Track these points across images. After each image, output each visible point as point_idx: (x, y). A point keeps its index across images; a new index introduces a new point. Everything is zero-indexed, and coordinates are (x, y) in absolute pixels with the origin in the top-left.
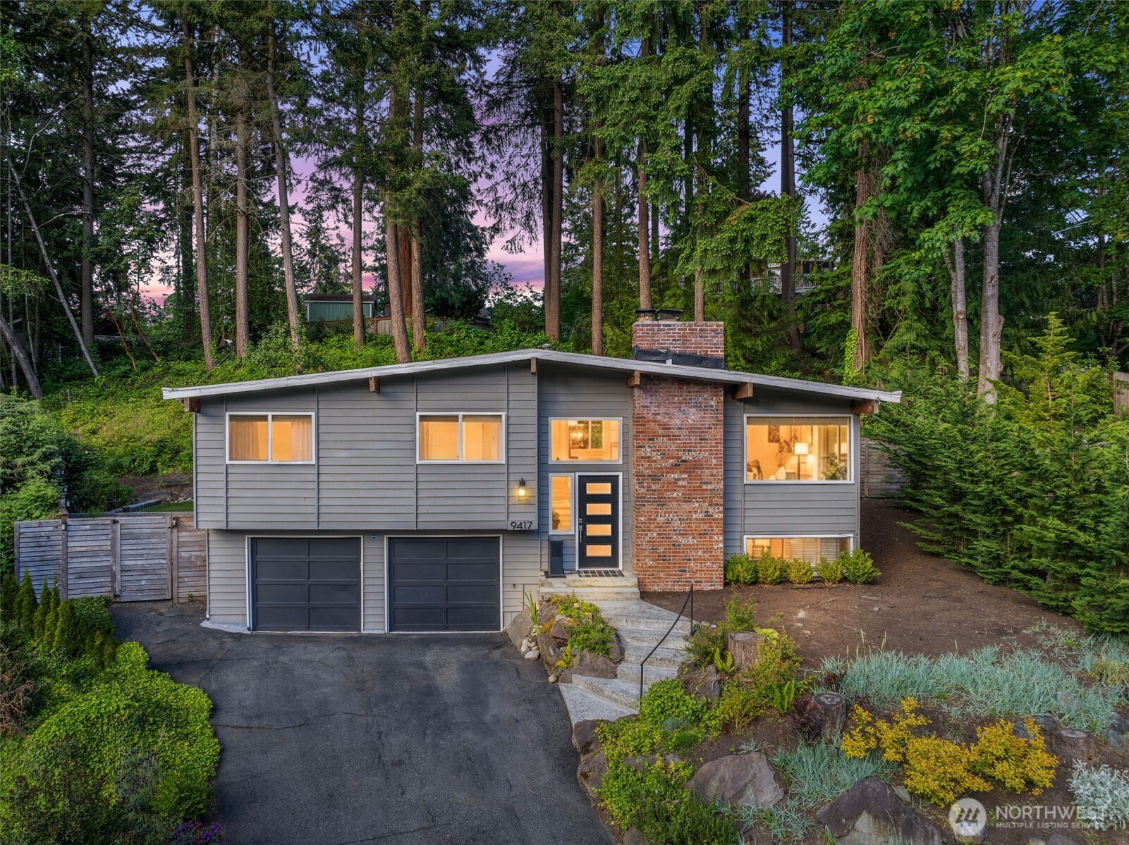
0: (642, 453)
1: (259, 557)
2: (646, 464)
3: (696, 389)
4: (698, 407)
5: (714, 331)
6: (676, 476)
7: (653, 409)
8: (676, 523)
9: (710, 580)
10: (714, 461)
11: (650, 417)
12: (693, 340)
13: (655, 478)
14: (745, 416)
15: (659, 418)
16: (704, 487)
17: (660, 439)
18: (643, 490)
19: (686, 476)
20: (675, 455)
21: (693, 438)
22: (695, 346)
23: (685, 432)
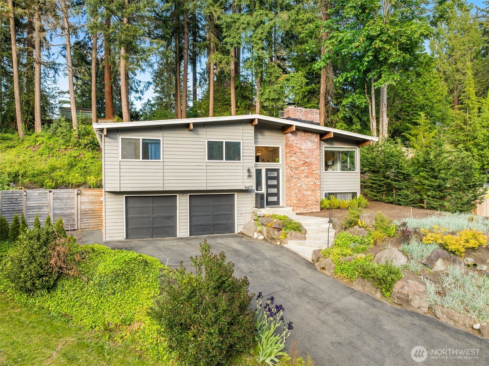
0: (292, 158)
1: (129, 205)
2: (293, 163)
3: (310, 135)
4: (311, 141)
5: (316, 113)
6: (304, 168)
7: (295, 142)
8: (304, 187)
9: (316, 208)
10: (317, 162)
11: (295, 145)
12: (309, 116)
13: (297, 169)
14: (324, 146)
15: (298, 145)
16: (314, 172)
17: (298, 153)
18: (292, 174)
19: (307, 168)
20: (303, 159)
21: (309, 153)
22: (310, 117)
23: (307, 151)
